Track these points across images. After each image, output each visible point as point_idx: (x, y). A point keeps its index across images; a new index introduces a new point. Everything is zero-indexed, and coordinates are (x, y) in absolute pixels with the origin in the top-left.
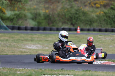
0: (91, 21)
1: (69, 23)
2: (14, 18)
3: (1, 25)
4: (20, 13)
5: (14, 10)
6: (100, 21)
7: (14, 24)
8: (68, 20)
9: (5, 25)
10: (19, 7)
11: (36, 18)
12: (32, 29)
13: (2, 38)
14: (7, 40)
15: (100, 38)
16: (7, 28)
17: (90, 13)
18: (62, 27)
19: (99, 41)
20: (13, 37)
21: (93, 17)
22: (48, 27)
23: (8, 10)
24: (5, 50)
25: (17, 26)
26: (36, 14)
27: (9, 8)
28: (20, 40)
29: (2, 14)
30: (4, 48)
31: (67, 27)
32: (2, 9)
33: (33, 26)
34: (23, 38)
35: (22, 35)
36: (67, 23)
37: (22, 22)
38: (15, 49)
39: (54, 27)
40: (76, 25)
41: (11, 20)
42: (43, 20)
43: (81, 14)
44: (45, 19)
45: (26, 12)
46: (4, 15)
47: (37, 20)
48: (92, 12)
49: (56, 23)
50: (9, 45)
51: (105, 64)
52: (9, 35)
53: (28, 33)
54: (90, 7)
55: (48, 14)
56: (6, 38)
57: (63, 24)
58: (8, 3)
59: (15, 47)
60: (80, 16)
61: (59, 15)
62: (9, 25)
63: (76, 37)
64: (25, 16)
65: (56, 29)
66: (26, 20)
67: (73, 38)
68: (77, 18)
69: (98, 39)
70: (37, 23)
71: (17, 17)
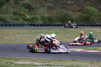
0: (73, 20)
1: (61, 21)
2: (31, 19)
3: (24, 23)
4: (35, 16)
5: (31, 15)
6: (78, 20)
7: (31, 23)
8: (60, 20)
9: (26, 23)
10: (34, 13)
11: (43, 19)
12: (41, 25)
13: (25, 32)
14: (28, 33)
15: (78, 31)
16: (28, 25)
17: (72, 15)
18: (57, 24)
19: (78, 33)
20: (31, 31)
21: (74, 18)
22: (50, 24)
23: (28, 15)
24: (27, 39)
25: (33, 24)
26: (43, 17)
27: (28, 13)
28: (35, 33)
29: (25, 17)
30: (26, 39)
31: (60, 23)
32: (25, 14)
33: (41, 24)
34: (37, 31)
35: (36, 30)
36: (60, 21)
37: (35, 22)
38: (33, 39)
39: (52, 24)
40: (64, 23)
41: (29, 20)
42: (47, 20)
43: (67, 16)
44: (48, 19)
45: (38, 16)
46: (26, 18)
47: (44, 20)
48: (73, 15)
49: (54, 21)
50: (29, 37)
51: (82, 51)
52: (29, 30)
53: (39, 28)
54: (72, 11)
55: (49, 17)
56: (28, 32)
57: (57, 22)
58: (28, 11)
59: (32, 38)
60: (67, 18)
61: (55, 17)
62: (28, 23)
63: (65, 30)
64: (37, 18)
65: (54, 25)
66: (38, 20)
67: (64, 31)
68: (65, 18)
69: (77, 31)
70: (43, 22)
71: (33, 19)
